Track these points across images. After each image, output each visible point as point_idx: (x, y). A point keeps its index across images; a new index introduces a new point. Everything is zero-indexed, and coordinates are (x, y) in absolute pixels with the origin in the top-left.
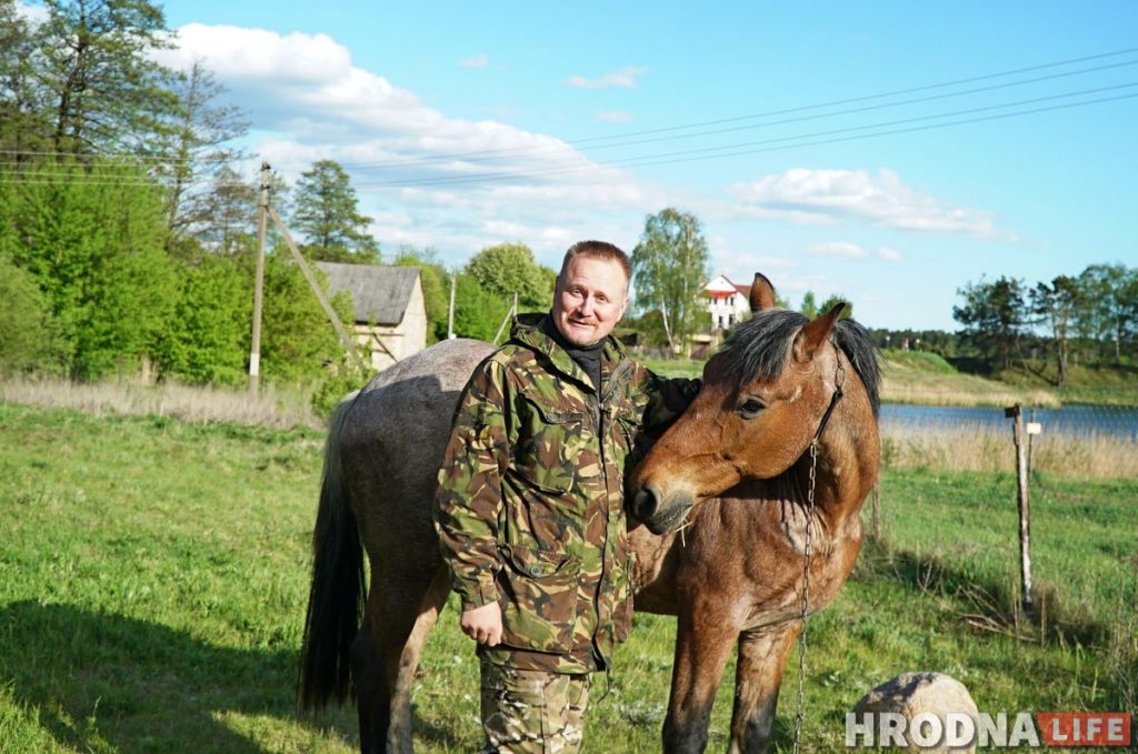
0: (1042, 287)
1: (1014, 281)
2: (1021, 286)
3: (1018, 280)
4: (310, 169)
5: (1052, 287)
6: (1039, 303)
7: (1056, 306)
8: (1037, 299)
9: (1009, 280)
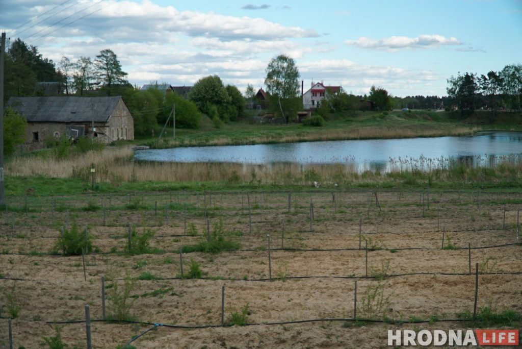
0: (483, 77)
1: (472, 75)
2: (475, 77)
3: (474, 74)
4: (100, 54)
5: (487, 77)
6: (482, 84)
7: (490, 86)
8: (481, 83)
9: (470, 75)
